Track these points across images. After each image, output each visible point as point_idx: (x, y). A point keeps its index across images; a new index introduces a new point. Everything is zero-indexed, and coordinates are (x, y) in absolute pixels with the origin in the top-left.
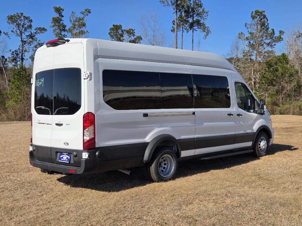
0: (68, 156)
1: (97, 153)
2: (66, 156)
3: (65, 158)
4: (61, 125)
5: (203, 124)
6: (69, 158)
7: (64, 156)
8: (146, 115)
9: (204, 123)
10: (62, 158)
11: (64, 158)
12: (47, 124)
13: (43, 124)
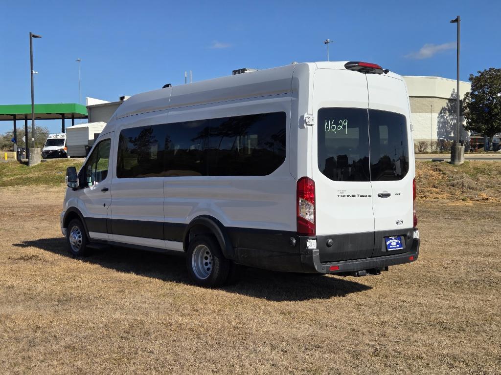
0: (397, 241)
2: (394, 240)
3: (394, 244)
4: (388, 195)
6: (400, 242)
7: (392, 241)
10: (390, 244)
11: (392, 244)
12: (361, 196)
13: (353, 196)
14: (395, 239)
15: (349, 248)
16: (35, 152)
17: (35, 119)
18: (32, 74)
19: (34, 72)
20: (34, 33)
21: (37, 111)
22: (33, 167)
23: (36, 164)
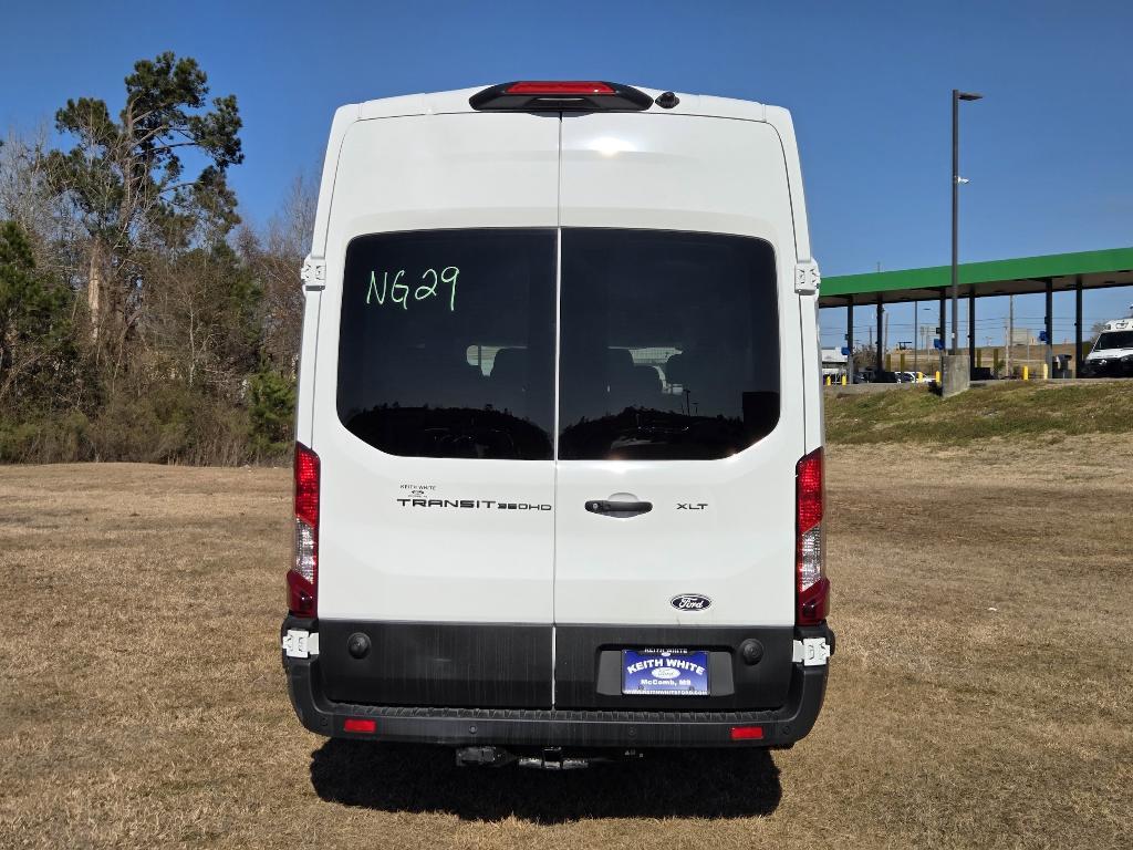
0: (684, 664)
2: (670, 662)
6: (699, 670)
7: (658, 662)
12: (502, 506)
13: (467, 504)
14: (673, 657)
15: (437, 666)
16: (956, 365)
17: (960, 297)
18: (955, 186)
19: (959, 180)
20: (963, 91)
21: (964, 279)
22: (950, 400)
23: (956, 393)
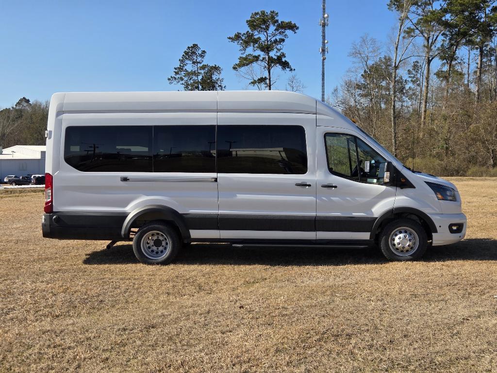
1: (54, 217)
5: (236, 196)
8: (125, 179)
9: (238, 195)
